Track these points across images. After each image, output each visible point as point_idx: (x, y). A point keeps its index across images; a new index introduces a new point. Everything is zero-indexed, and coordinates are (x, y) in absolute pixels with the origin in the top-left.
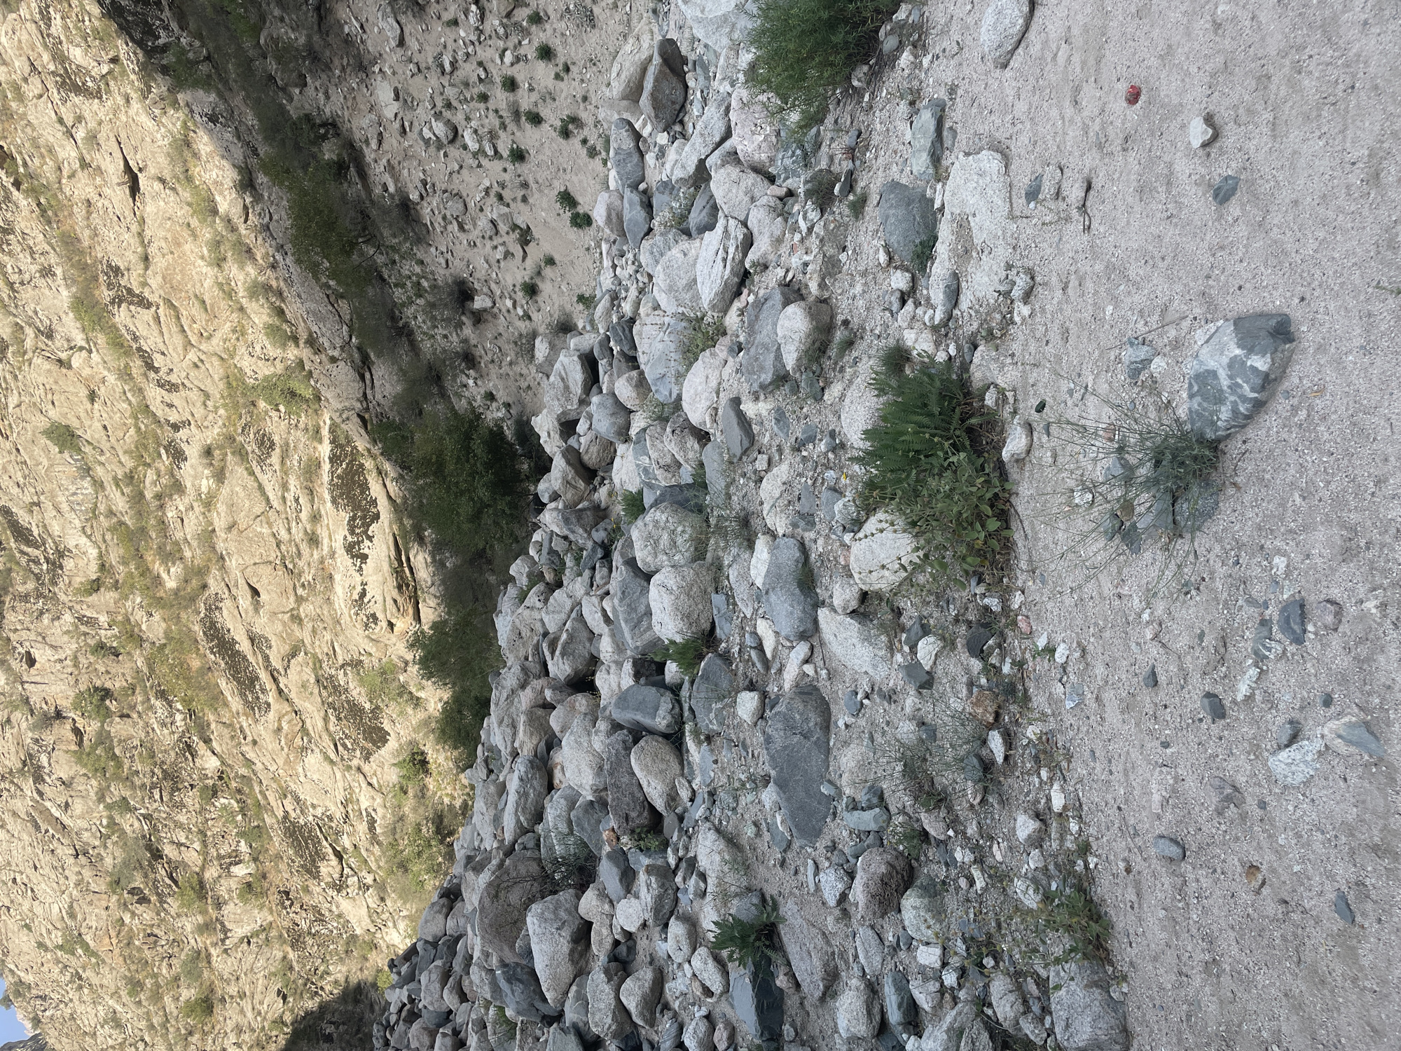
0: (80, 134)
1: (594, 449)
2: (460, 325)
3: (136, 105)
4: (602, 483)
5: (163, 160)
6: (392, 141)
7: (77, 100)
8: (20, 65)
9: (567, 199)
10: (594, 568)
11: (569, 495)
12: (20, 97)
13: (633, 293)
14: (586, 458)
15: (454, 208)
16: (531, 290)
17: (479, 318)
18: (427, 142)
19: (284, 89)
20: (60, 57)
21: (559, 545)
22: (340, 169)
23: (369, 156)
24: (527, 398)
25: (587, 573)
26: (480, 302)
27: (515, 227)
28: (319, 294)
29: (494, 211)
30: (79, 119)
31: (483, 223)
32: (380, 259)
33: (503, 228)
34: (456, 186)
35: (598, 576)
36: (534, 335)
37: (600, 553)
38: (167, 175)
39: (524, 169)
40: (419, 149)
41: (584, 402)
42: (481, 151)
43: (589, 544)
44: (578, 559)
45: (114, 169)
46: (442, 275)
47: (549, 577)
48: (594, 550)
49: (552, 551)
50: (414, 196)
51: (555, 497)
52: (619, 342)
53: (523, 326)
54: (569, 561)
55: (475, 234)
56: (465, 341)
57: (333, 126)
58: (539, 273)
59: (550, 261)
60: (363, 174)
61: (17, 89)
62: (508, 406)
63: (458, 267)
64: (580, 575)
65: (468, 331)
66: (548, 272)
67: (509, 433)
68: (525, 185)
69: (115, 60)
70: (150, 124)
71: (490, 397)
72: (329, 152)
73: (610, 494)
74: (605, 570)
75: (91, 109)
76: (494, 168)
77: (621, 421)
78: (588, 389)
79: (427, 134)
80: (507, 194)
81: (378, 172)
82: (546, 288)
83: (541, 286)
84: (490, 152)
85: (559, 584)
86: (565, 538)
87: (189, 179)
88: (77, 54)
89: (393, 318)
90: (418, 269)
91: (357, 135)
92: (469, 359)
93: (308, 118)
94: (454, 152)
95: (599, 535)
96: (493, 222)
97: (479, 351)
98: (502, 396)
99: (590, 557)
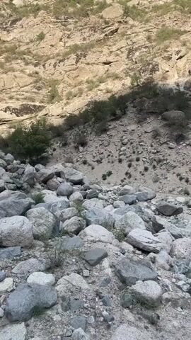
0: (119, 52)
1: (54, 184)
2: (74, 143)
3: (126, 66)
4: (42, 186)
5: (113, 71)
6: (122, 128)
7: (127, 52)
8: (135, 40)
9: (110, 174)
10: (13, 183)
11: (38, 175)
12: (127, 39)
13: (106, 198)
14: (51, 181)
15: (106, 143)
16: (85, 163)
17: (76, 148)
18: (122, 137)
19: (132, 102)
20: (136, 50)
21: (20, 171)
22: (114, 114)
23: (118, 122)
24: (55, 160)
25: (11, 181)
26: (81, 148)
27: (102, 159)
28: (80, 106)
29: (106, 154)
30: (122, 52)
31: (102, 151)
32: (91, 123)
33: (101, 156)
34: (112, 144)
35: (11, 185)
36: (73, 163)
37: (19, 186)
38: (109, 72)
39: (117, 162)
40: (121, 135)
41: (67, 180)
42: (121, 151)
43: (22, 182)
44: (16, 177)
45: (110, 59)
46: (88, 138)
47: (9, 167)
48: (20, 184)
49: (18, 168)
50: (108, 133)
51: (37, 170)
52: (91, 193)
53: (75, 160)
54: (15, 174)
55: (99, 148)
56: (70, 144)
57: (124, 113)
58: (89, 165)
59: (93, 168)
60: (112, 120)
61: (129, 38)
62: (52, 154)
63: (90, 143)
64: (11, 178)
65: (73, 145)
66: (90, 168)
67: (44, 154)
68: (113, 162)
69: (136, 63)
70: (121, 69)
71: (54, 150)
72: (118, 112)
73: (39, 189)
74: (13, 188)
75: (125, 55)
76: (116, 154)
77: (65, 193)
78: (71, 181)
79: (124, 137)
80: (110, 157)
81: (113, 124)
82: (86, 167)
83: (86, 166)
84: (121, 153)
85: (7, 171)
86: (23, 173)
87: (108, 77)
88: (137, 54)
89: (75, 125)
90: (89, 132)
91: (123, 119)
92: (65, 145)
93: (127, 107)
94: (120, 144)
95: (25, 185)
96: (102, 153)
97: (67, 147)
98: (55, 153)
99: (18, 182)
